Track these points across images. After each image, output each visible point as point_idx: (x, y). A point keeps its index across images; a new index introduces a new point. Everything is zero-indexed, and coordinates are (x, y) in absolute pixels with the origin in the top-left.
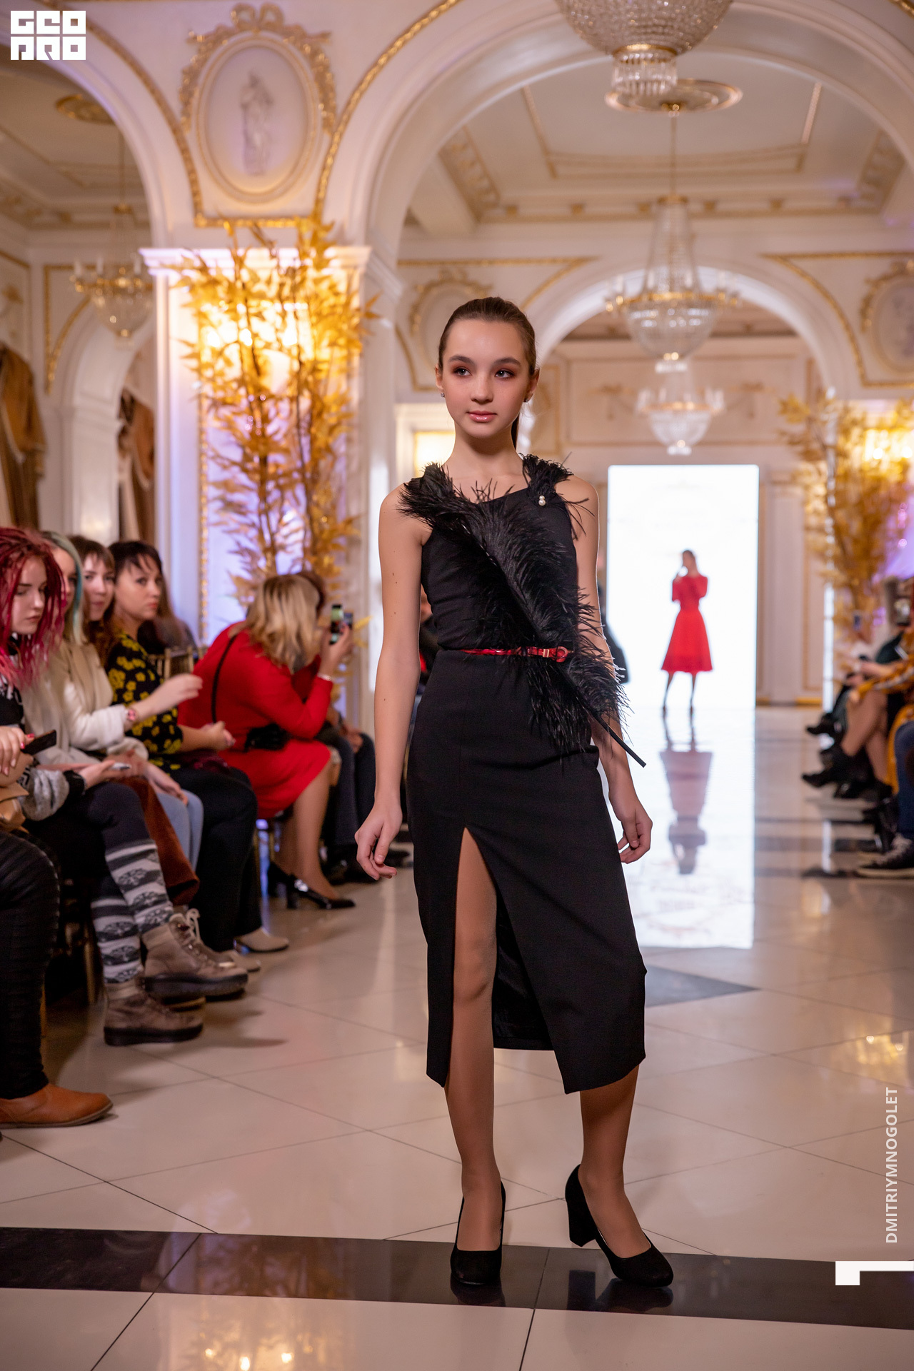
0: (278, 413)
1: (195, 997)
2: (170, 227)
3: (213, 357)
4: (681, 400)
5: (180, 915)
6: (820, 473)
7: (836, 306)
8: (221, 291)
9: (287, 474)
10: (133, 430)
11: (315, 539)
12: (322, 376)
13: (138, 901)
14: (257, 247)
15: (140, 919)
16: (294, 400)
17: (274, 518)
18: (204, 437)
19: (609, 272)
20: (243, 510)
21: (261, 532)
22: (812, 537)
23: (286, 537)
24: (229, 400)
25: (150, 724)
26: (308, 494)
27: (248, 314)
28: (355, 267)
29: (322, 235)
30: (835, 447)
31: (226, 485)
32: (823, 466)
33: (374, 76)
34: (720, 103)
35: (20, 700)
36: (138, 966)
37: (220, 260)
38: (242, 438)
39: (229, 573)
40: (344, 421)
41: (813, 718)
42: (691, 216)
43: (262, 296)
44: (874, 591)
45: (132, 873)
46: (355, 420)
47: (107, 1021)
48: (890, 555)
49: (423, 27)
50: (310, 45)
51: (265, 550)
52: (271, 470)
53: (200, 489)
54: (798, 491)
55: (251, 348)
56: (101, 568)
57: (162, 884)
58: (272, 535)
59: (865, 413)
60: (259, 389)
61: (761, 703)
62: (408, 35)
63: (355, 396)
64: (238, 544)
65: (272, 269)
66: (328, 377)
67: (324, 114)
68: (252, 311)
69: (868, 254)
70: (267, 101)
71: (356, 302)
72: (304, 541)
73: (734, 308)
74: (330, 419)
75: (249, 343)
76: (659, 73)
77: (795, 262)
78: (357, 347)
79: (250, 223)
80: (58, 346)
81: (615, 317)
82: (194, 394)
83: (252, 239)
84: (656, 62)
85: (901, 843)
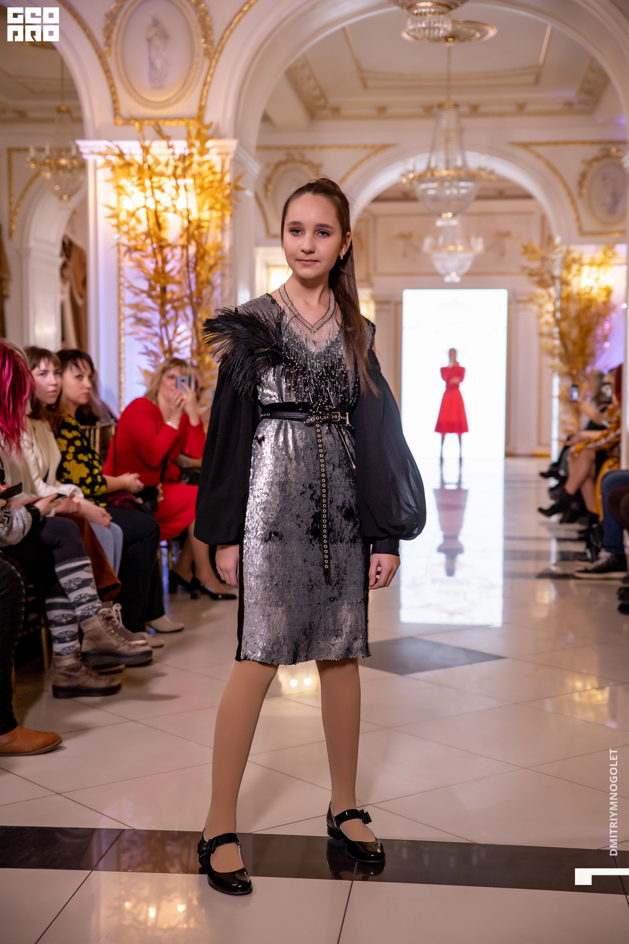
0: (173, 257)
1: (118, 665)
2: (97, 125)
3: (128, 216)
4: (454, 244)
5: (106, 609)
6: (550, 296)
7: (562, 179)
8: (133, 170)
9: (180, 299)
10: (71, 264)
11: (199, 345)
12: (204, 230)
13: (76, 600)
14: (159, 139)
15: (78, 612)
17: (171, 330)
18: (122, 272)
19: (403, 155)
20: (150, 324)
21: (162, 339)
22: (544, 340)
23: (179, 343)
24: (139, 247)
25: (85, 476)
26: (195, 313)
27: (152, 187)
28: (227, 154)
29: (204, 131)
30: (560, 278)
31: (137, 307)
32: (552, 291)
33: (240, 20)
34: (481, 37)
36: (76, 644)
37: (132, 149)
38: (148, 274)
39: (139, 368)
40: (220, 262)
41: (545, 467)
42: (461, 116)
43: (162, 174)
44: (586, 377)
45: (72, 581)
46: (227, 261)
47: (55, 682)
48: (598, 353)
51: (165, 352)
52: (169, 296)
53: (119, 309)
54: (535, 308)
55: (154, 211)
57: (94, 588)
58: (170, 342)
59: (581, 254)
60: (160, 240)
61: (509, 455)
63: (227, 244)
64: (146, 347)
65: (170, 155)
66: (208, 231)
67: (205, 46)
68: (155, 185)
69: (584, 143)
70: (165, 36)
71: (227, 179)
72: (191, 345)
73: (490, 181)
74: (210, 261)
75: (153, 207)
76: (439, 22)
77: (534, 148)
78: (228, 210)
79: (153, 123)
80: (18, 205)
81: (408, 186)
82: (114, 243)
83: (155, 135)
84: (437, 14)
85: (604, 555)
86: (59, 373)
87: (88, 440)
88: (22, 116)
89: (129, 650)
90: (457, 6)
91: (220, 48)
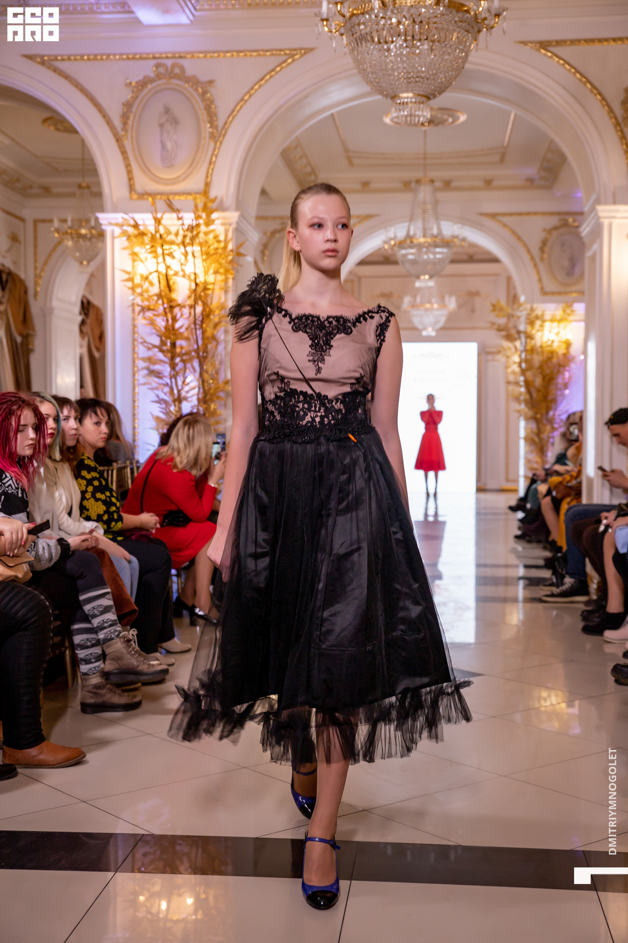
0: (182, 315)
1: (136, 683)
2: (115, 200)
3: (141, 281)
4: (430, 302)
5: (126, 633)
6: (516, 348)
7: (525, 245)
8: (147, 239)
9: (187, 354)
10: (89, 321)
11: (205, 393)
12: (210, 292)
13: (99, 624)
14: (169, 212)
15: (101, 635)
16: (193, 307)
17: (180, 381)
18: (136, 329)
19: (385, 224)
20: (161, 375)
21: (172, 389)
22: (511, 388)
23: (187, 392)
24: (152, 307)
25: (102, 513)
26: (201, 365)
27: (163, 254)
28: (230, 225)
29: (210, 205)
30: (525, 332)
31: (149, 360)
32: (518, 344)
33: (241, 107)
34: (453, 122)
35: (27, 497)
36: (101, 664)
37: (146, 220)
38: (160, 330)
39: (152, 414)
40: (223, 320)
43: (172, 243)
45: (95, 608)
47: (82, 699)
48: (559, 399)
49: (271, 77)
50: (201, 88)
51: (174, 401)
52: (178, 350)
53: (134, 362)
54: (502, 359)
55: (165, 275)
56: (73, 414)
57: (114, 614)
58: (179, 391)
59: (544, 311)
60: (170, 300)
61: (480, 490)
62: (262, 82)
64: (158, 396)
65: (179, 226)
66: (213, 292)
67: (211, 130)
68: (166, 252)
69: (544, 214)
70: (175, 122)
71: (230, 246)
72: (198, 394)
73: (463, 247)
74: (215, 319)
75: (164, 272)
76: (419, 110)
77: (499, 218)
78: (232, 274)
79: (164, 197)
80: (43, 270)
81: (390, 252)
82: (130, 303)
83: (166, 207)
84: (418, 103)
85: (569, 581)
86: (80, 420)
87: (106, 481)
88: (46, 191)
89: (147, 669)
90: (435, 96)
91: (223, 132)
